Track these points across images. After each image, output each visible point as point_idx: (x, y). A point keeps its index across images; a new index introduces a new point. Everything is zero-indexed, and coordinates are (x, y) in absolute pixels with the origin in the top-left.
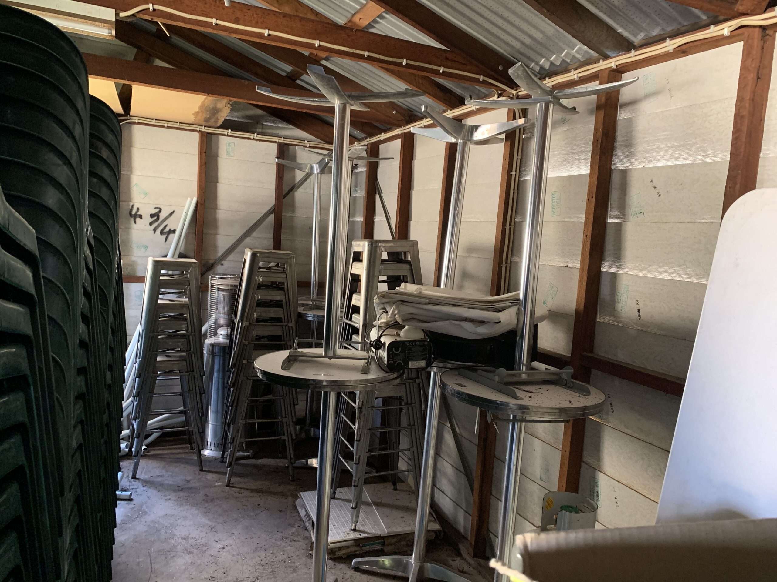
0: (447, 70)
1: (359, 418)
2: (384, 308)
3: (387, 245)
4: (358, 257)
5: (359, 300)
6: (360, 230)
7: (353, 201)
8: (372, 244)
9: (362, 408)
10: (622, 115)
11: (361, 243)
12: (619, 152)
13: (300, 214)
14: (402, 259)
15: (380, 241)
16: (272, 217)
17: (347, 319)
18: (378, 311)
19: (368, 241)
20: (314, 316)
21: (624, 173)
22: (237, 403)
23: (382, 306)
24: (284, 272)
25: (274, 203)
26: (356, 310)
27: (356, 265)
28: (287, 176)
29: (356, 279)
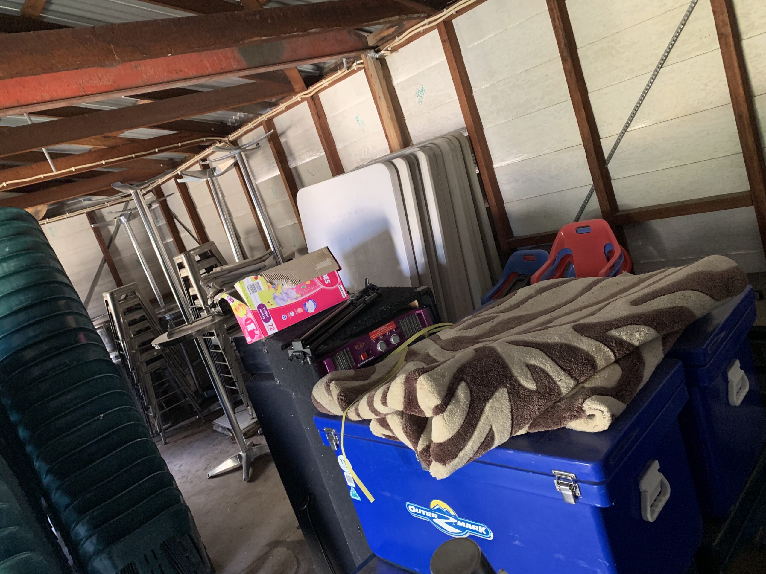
0: (183, 143)
1: (226, 356)
2: (208, 286)
3: (196, 251)
4: (181, 266)
5: (194, 291)
6: (174, 248)
7: (159, 229)
8: (186, 255)
9: (225, 350)
10: (282, 140)
11: (179, 257)
12: (289, 158)
13: (125, 255)
14: (209, 255)
15: (190, 251)
16: (106, 265)
17: (192, 305)
18: (206, 289)
19: (183, 254)
20: (170, 315)
21: (296, 168)
22: (147, 391)
23: (206, 285)
24: (137, 297)
25: (103, 255)
26: (195, 297)
27: (183, 271)
28: (103, 233)
29: (186, 279)
